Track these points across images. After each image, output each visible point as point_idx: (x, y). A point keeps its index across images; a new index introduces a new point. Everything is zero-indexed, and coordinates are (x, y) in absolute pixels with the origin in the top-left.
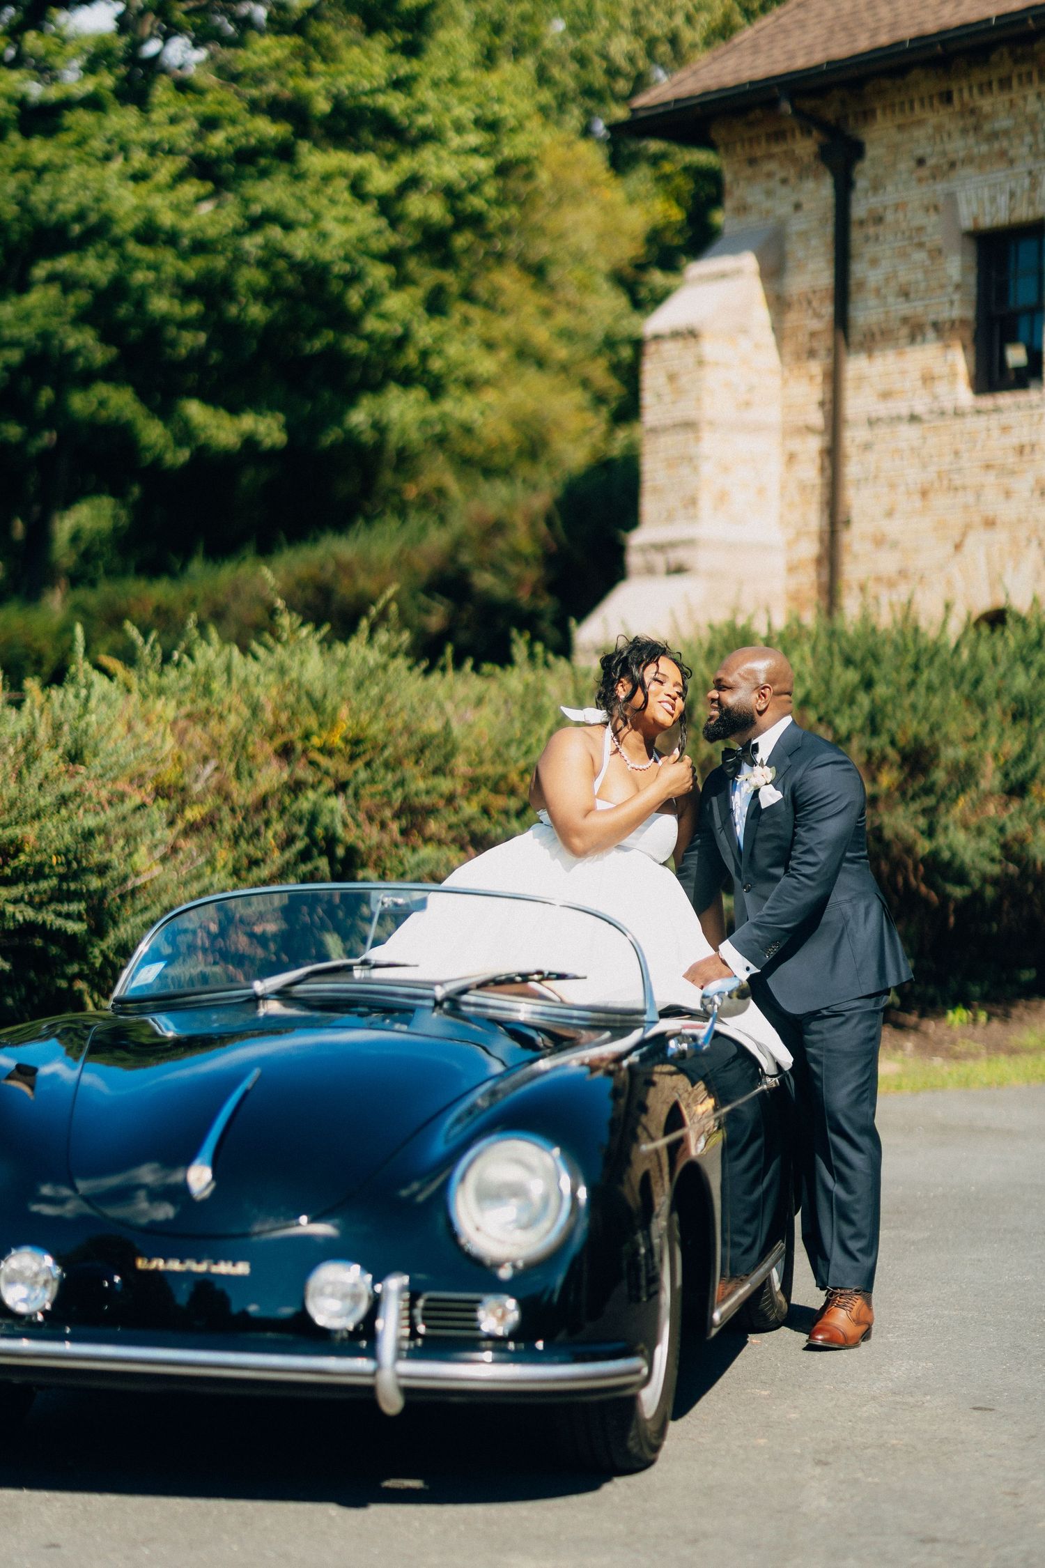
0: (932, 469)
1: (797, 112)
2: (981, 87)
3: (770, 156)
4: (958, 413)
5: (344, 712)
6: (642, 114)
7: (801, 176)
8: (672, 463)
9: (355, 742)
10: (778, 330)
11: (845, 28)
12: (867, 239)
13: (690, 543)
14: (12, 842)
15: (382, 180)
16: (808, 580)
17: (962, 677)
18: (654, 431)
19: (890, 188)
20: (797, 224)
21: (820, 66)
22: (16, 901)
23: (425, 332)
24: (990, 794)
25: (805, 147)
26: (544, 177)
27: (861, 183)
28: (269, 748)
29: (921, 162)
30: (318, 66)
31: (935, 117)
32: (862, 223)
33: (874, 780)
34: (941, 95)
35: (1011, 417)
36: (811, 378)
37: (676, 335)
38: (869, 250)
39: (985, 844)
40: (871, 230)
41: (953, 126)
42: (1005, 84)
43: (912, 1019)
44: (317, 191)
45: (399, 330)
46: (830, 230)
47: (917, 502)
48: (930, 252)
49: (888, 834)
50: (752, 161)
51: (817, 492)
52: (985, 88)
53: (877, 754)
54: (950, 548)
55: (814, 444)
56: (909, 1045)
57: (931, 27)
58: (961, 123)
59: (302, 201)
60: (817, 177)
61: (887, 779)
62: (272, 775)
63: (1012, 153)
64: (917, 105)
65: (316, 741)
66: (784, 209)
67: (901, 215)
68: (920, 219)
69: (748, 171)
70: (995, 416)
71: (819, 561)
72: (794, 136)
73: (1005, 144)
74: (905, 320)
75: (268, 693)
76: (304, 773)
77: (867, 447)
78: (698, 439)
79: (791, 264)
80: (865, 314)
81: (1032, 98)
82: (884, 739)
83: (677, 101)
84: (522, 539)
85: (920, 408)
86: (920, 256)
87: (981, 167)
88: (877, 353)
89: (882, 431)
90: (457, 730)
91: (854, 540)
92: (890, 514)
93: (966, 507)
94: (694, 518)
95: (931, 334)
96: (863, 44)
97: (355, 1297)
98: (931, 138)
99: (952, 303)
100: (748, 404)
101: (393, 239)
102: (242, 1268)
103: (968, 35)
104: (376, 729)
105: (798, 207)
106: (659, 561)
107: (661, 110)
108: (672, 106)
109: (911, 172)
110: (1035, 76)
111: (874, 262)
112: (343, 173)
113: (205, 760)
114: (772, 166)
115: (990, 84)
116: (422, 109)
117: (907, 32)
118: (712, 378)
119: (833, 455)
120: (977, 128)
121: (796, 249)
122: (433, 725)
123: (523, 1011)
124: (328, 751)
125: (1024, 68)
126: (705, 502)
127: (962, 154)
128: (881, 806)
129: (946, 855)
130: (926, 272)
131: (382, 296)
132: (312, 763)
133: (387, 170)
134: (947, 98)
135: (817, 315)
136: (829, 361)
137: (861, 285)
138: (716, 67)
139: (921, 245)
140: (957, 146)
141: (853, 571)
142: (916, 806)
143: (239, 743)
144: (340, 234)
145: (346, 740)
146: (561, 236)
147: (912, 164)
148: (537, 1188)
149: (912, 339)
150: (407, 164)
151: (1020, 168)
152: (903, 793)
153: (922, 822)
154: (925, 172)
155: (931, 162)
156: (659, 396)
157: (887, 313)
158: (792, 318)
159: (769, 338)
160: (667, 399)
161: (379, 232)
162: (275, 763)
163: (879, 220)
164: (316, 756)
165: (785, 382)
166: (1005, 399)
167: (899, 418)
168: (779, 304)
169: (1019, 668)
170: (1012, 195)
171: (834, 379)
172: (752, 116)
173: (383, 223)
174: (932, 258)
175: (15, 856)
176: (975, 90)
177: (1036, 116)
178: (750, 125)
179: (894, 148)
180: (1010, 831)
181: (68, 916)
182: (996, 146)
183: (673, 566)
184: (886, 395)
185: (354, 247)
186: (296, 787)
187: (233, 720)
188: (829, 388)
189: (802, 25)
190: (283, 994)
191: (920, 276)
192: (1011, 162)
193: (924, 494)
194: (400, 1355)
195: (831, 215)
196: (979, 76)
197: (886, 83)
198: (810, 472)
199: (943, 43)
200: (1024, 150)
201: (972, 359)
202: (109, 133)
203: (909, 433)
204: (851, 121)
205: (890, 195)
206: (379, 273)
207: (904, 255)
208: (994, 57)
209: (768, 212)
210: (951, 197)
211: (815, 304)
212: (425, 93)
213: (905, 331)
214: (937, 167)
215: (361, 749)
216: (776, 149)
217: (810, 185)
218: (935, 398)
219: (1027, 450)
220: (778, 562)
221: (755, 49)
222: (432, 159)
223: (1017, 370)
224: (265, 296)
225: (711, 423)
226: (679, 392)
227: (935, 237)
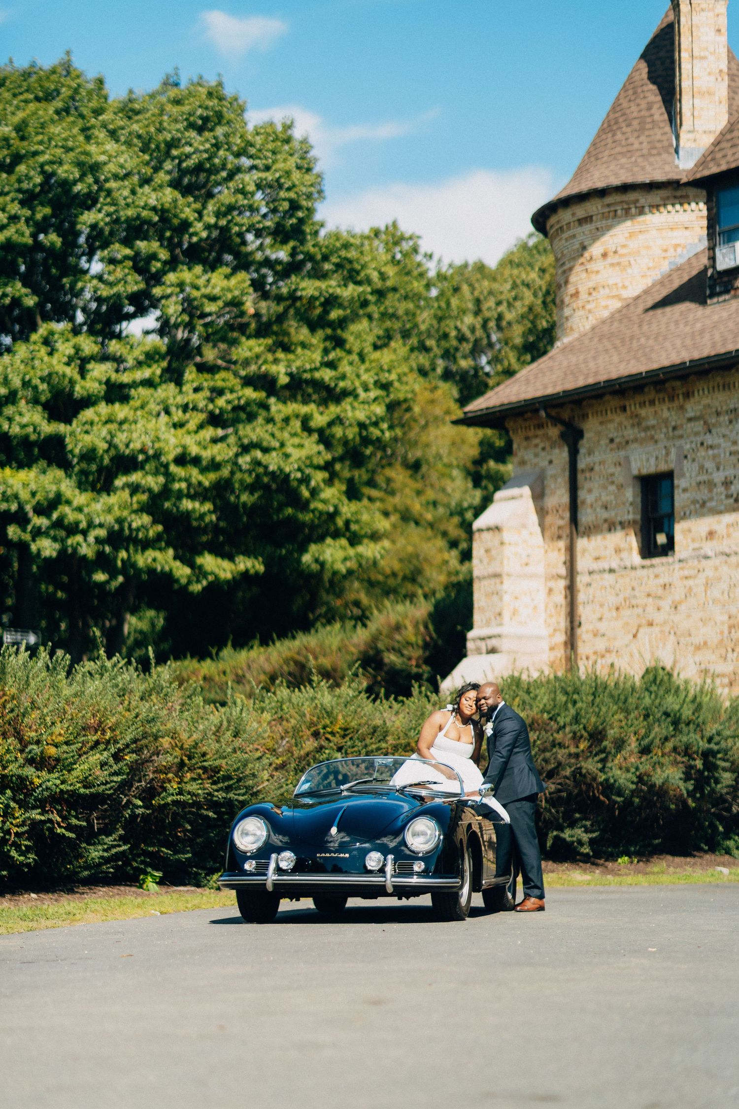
0: (621, 597)
1: (548, 415)
2: (640, 404)
3: (536, 436)
4: (633, 568)
5: (340, 717)
6: (470, 415)
7: (552, 447)
8: (488, 595)
9: (346, 729)
10: (542, 525)
11: (572, 373)
12: (586, 479)
13: (499, 636)
14: (216, 767)
15: (320, 420)
16: (560, 653)
17: (619, 699)
18: (479, 578)
19: (597, 453)
20: (550, 471)
21: (559, 393)
22: (217, 791)
23: (348, 509)
24: (632, 752)
25: (554, 432)
26: (417, 409)
27: (583, 451)
28: (309, 733)
29: (612, 441)
30: (280, 355)
31: (620, 418)
32: (583, 471)
33: (577, 747)
34: (620, 407)
35: (658, 570)
36: (559, 550)
37: (489, 529)
38: (587, 485)
39: (629, 775)
40: (588, 475)
41: (627, 423)
42: (652, 403)
43: (602, 861)
44: (282, 429)
45: (331, 509)
46: (567, 474)
47: (614, 613)
48: (617, 486)
49: (584, 771)
50: (527, 438)
51: (563, 609)
52: (642, 404)
53: (578, 734)
54: (631, 636)
55: (562, 584)
56: (597, 871)
57: (614, 376)
58: (631, 422)
59: (273, 435)
60: (559, 447)
61: (583, 745)
62: (310, 745)
63: (656, 437)
64: (609, 412)
65: (329, 730)
66: (545, 463)
67: (602, 467)
68: (612, 470)
69: (525, 443)
70: (651, 570)
71: (566, 643)
72: (547, 426)
73: (653, 432)
74: (606, 521)
75: (307, 709)
76: (323, 743)
77: (589, 585)
78: (502, 583)
79: (547, 491)
80: (586, 517)
81: (665, 410)
82: (581, 726)
83: (487, 409)
84: (410, 634)
85: (614, 565)
86: (612, 488)
87: (641, 444)
88: (593, 538)
89: (596, 577)
90: (389, 724)
91: (583, 633)
92: (601, 619)
93: (638, 616)
94: (501, 624)
95: (619, 527)
96: (581, 383)
97: (379, 860)
98: (617, 429)
99: (629, 512)
100: (527, 564)
101: (328, 457)
102: (347, 855)
103: (632, 381)
104: (354, 724)
105: (551, 462)
106: (483, 645)
107: (479, 413)
108: (485, 412)
109: (607, 446)
110: (666, 399)
111: (590, 491)
112: (297, 416)
113: (282, 738)
114: (537, 441)
115: (645, 402)
116: (343, 377)
117: (602, 378)
118: (508, 551)
119: (571, 589)
120: (639, 424)
121: (550, 484)
122: (378, 722)
123: (423, 793)
124: (333, 734)
125: (661, 395)
126: (506, 615)
127: (632, 437)
128: (581, 759)
129: (612, 781)
130: (616, 498)
131: (322, 490)
132: (327, 739)
133: (322, 413)
134: (624, 409)
135: (562, 518)
136: (568, 541)
137: (583, 502)
138: (508, 391)
139: (613, 483)
140: (630, 433)
141: (583, 649)
142: (597, 759)
143: (296, 731)
144: (296, 454)
145: (340, 728)
146: (428, 445)
147: (608, 441)
148: (429, 832)
149: (610, 530)
150: (334, 410)
151: (661, 445)
152: (590, 753)
153: (600, 766)
154: (614, 446)
155: (617, 440)
156: (481, 561)
157: (596, 517)
158: (549, 519)
159: (538, 529)
160: (485, 562)
161: (319, 453)
162: (311, 740)
163: (592, 469)
164: (329, 736)
165: (546, 552)
166: (656, 561)
167: (604, 571)
168: (542, 512)
169: (647, 694)
170: (657, 458)
171: (571, 550)
172: (526, 416)
173: (321, 447)
174: (619, 489)
175: (218, 772)
176: (637, 406)
177: (667, 419)
178: (526, 420)
179: (598, 433)
180: (642, 769)
181: (239, 795)
182: (649, 433)
183: (490, 648)
184: (597, 559)
185: (304, 462)
186: (320, 749)
187: (293, 721)
188: (568, 553)
189: (551, 369)
190: (348, 790)
191: (613, 497)
192: (656, 442)
193: (617, 609)
194: (393, 876)
195: (567, 467)
196: (639, 398)
197: (594, 401)
198: (560, 598)
199: (620, 384)
200: (662, 436)
201: (640, 540)
202: (158, 400)
203: (609, 578)
204: (576, 419)
205: (597, 457)
206: (319, 476)
207: (605, 487)
208: (646, 390)
209: (535, 465)
210: (627, 459)
211: (560, 512)
212: (345, 367)
213: (606, 526)
214: (620, 443)
215: (348, 732)
216: (540, 432)
217: (557, 451)
218: (621, 560)
219: (667, 587)
220: (545, 645)
221: (528, 381)
222: (349, 408)
223: (663, 546)
224: (251, 488)
225: (508, 575)
226: (492, 559)
227: (620, 479)
